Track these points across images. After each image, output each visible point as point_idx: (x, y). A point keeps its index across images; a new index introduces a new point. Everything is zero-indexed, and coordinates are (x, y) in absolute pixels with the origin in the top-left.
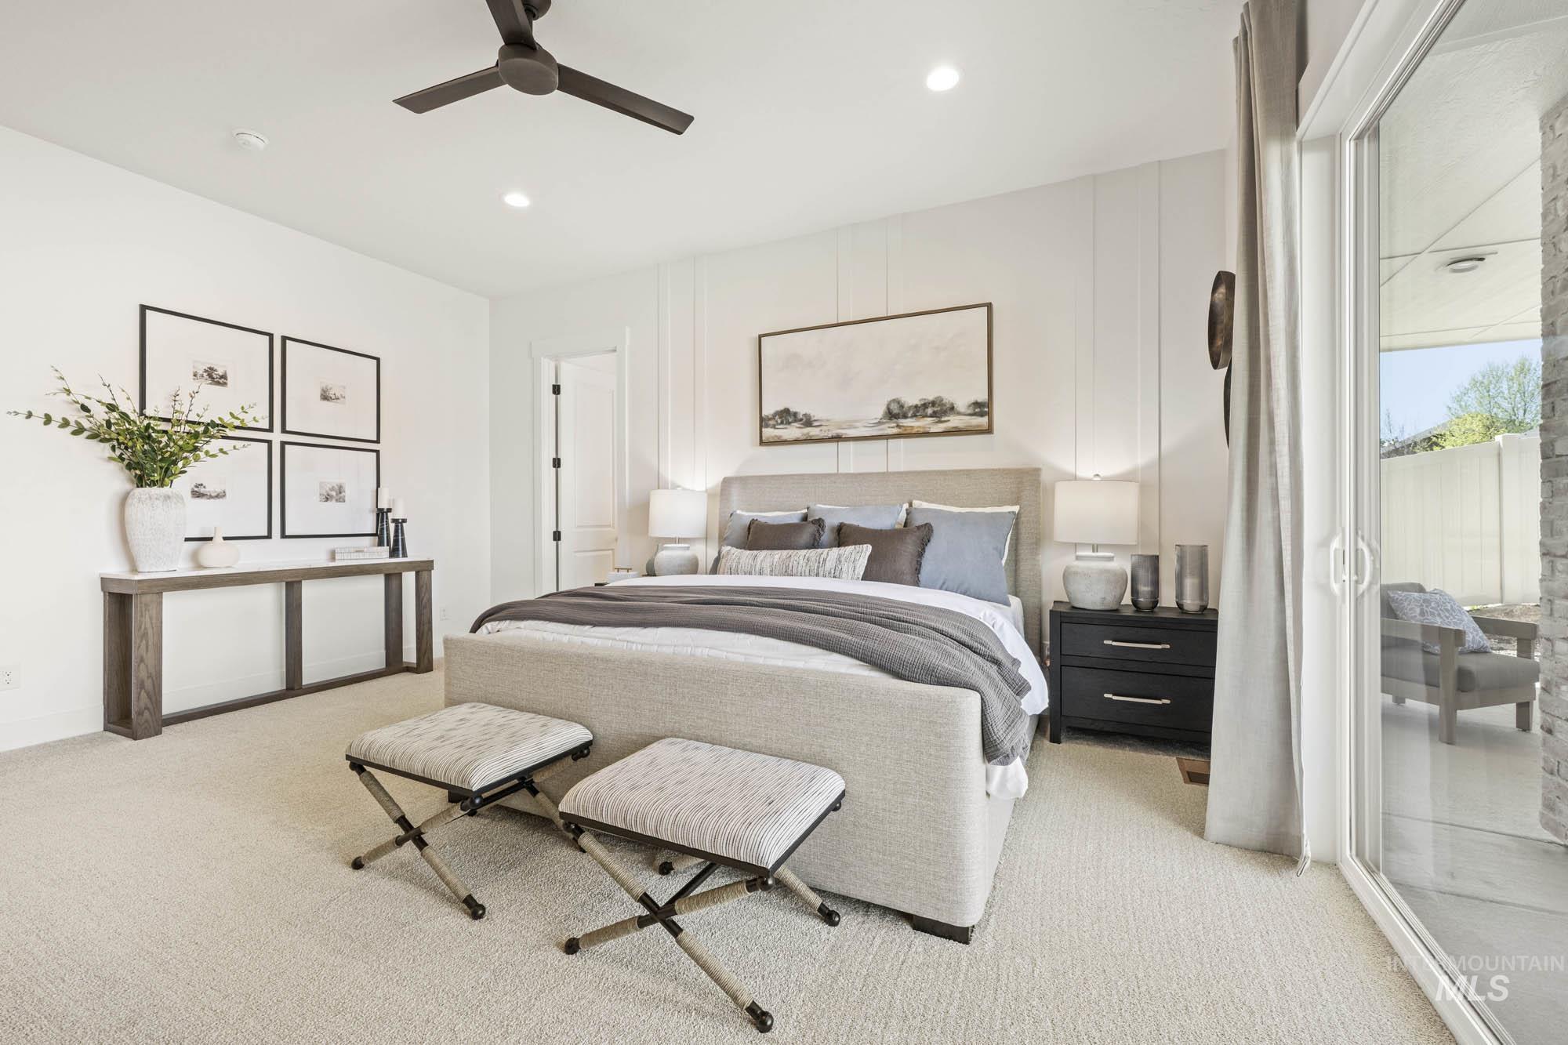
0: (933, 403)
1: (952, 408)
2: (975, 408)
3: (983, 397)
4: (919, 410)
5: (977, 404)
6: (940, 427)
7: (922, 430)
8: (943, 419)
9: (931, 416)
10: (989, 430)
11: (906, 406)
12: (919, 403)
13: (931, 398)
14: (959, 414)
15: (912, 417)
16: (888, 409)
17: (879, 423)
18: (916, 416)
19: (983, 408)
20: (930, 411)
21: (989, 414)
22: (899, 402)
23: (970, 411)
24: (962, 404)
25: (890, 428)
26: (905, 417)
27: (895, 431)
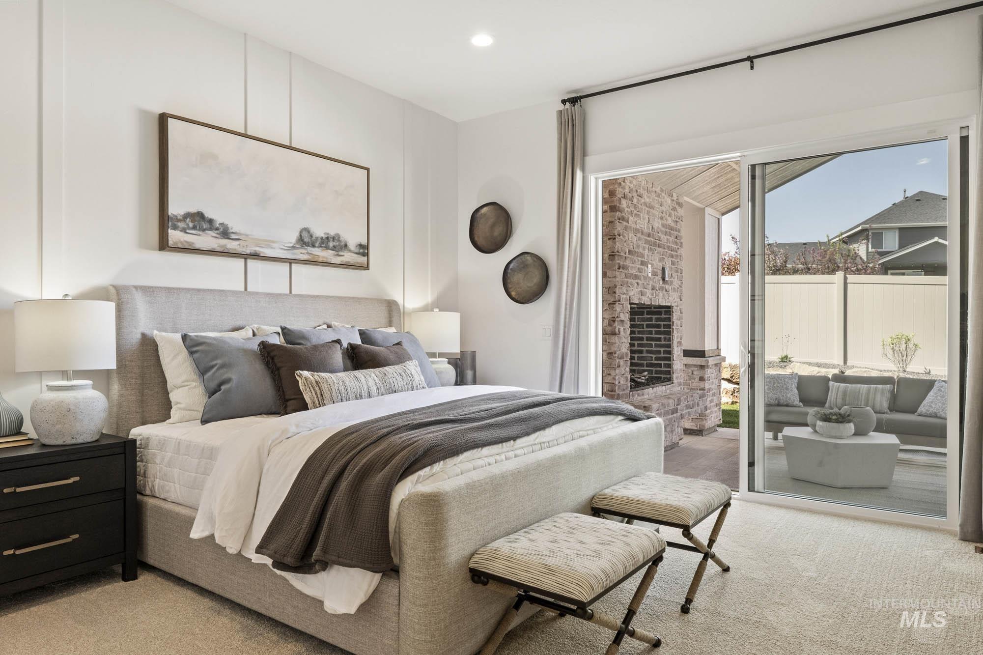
0: (334, 239)
1: (346, 245)
2: (360, 249)
3: (365, 242)
4: (325, 242)
5: (361, 246)
6: (338, 260)
7: (325, 260)
8: (341, 253)
9: (332, 250)
10: (367, 268)
11: (314, 236)
12: (324, 236)
13: (332, 233)
14: (350, 251)
15: (318, 247)
16: (301, 236)
17: (293, 248)
18: (321, 247)
19: (364, 250)
20: (331, 244)
21: (366, 255)
22: (309, 232)
23: (357, 251)
24: (352, 245)
25: (301, 254)
26: (314, 246)
27: (305, 257)
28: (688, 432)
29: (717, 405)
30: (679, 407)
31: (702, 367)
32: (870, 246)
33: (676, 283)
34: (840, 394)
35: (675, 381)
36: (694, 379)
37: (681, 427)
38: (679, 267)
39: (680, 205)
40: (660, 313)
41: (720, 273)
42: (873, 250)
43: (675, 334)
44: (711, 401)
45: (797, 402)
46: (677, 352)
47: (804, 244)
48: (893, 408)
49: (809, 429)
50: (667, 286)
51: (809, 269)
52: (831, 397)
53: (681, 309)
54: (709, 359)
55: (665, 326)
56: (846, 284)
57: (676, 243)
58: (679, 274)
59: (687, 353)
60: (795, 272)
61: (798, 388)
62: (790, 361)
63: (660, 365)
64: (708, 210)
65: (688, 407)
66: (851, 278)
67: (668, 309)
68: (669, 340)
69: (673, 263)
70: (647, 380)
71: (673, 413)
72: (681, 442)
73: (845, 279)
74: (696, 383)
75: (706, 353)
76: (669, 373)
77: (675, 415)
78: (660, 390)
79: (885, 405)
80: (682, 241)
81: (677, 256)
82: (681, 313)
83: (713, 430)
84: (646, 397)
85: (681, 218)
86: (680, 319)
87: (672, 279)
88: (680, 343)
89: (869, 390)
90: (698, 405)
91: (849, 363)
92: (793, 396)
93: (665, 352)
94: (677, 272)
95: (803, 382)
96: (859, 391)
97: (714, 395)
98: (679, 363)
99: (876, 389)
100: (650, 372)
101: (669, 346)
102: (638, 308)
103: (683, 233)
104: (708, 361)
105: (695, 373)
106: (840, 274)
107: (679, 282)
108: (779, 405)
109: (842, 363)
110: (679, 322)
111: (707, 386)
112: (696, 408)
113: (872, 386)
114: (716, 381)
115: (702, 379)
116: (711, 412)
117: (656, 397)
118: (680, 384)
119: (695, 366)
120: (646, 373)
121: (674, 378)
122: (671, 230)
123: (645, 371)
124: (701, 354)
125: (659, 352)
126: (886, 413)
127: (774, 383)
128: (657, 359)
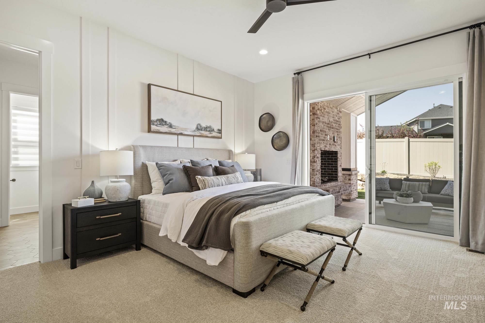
0: (209, 127)
1: (213, 130)
2: (218, 131)
3: (220, 128)
4: (206, 129)
5: (219, 130)
6: (210, 135)
7: (206, 135)
8: (212, 133)
9: (208, 131)
10: (221, 138)
11: (202, 127)
12: (206, 127)
13: (208, 126)
14: (215, 132)
15: (203, 130)
16: (197, 127)
17: (195, 131)
18: (204, 130)
19: (220, 131)
20: (208, 129)
21: (221, 133)
22: (200, 125)
23: (217, 132)
24: (216, 130)
25: (197, 133)
26: (202, 130)
27: (199, 134)
28: (344, 200)
29: (356, 190)
30: (340, 190)
31: (350, 175)
32: (419, 127)
33: (339, 142)
34: (407, 186)
35: (339, 180)
36: (347, 180)
37: (341, 198)
38: (340, 136)
39: (340, 112)
40: (333, 154)
41: (357, 138)
42: (420, 128)
43: (339, 162)
44: (353, 188)
45: (389, 189)
46: (340, 169)
47: (391, 126)
48: (429, 192)
49: (394, 200)
50: (335, 144)
51: (393, 136)
52: (403, 187)
53: (341, 152)
54: (352, 172)
55: (335, 159)
56: (409, 142)
57: (339, 127)
58: (340, 139)
59: (344, 170)
60: (388, 137)
61: (389, 183)
62: (386, 173)
63: (333, 174)
64: (352, 114)
65: (344, 190)
66: (411, 140)
67: (336, 153)
68: (336, 164)
69: (338, 135)
70: (328, 180)
71: (338, 193)
72: (341, 204)
73: (409, 140)
74: (347, 181)
75: (351, 169)
76: (336, 177)
77: (339, 194)
78: (333, 184)
79: (426, 191)
80: (341, 126)
81: (339, 132)
82: (341, 154)
83: (354, 199)
84: (327, 186)
85: (341, 117)
86: (341, 156)
87: (337, 141)
88: (341, 166)
89: (419, 184)
90: (348, 189)
91: (411, 173)
92: (387, 186)
93: (335, 169)
94: (339, 138)
95: (391, 181)
96: (415, 185)
97: (354, 186)
98: (340, 173)
99: (422, 184)
100: (329, 177)
101: (337, 167)
102: (324, 152)
103: (342, 123)
104: (352, 173)
105: (347, 177)
106: (406, 138)
107: (340, 142)
108: (381, 190)
109: (407, 174)
110: (340, 158)
111: (352, 182)
112: (347, 191)
114: (355, 181)
115: (350, 180)
116: (354, 193)
117: (331, 186)
118: (341, 182)
119: (347, 174)
120: (327, 177)
121: (339, 179)
122: (336, 122)
123: (327, 176)
124: (349, 170)
125: (332, 169)
126: (427, 194)
127: (379, 181)
128: (331, 172)
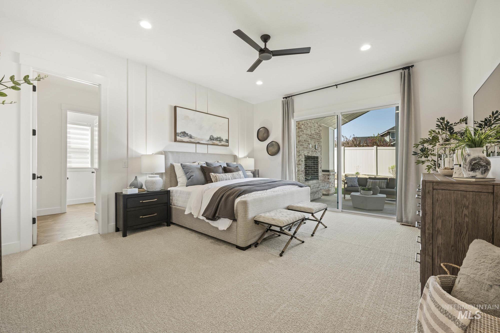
0: (219, 138)
1: (222, 140)
3: (227, 139)
4: (217, 139)
5: (226, 140)
6: (220, 144)
7: (217, 144)
8: (221, 142)
9: (219, 141)
10: (228, 146)
11: (214, 137)
12: (217, 137)
13: (219, 136)
14: (224, 141)
16: (210, 137)
17: (208, 141)
19: (227, 141)
20: (218, 140)
21: (228, 142)
22: (212, 136)
23: (225, 141)
24: (224, 140)
25: (210, 142)
26: (214, 140)
27: (212, 143)
28: (324, 195)
29: (333, 187)
30: (320, 186)
31: (328, 175)
32: (391, 137)
33: (319, 150)
34: (371, 183)
35: (319, 179)
36: (326, 179)
37: (322, 193)
38: (321, 145)
39: (321, 126)
40: (314, 159)
42: (392, 139)
43: (319, 165)
44: (332, 186)
45: (358, 185)
46: (320, 170)
47: (369, 137)
48: (387, 187)
49: (359, 193)
50: (316, 151)
51: (368, 145)
52: (368, 184)
53: (321, 158)
54: (331, 173)
55: (316, 163)
56: (377, 150)
57: (319, 138)
58: (321, 147)
59: (323, 171)
60: (363, 146)
61: (358, 181)
62: (359, 174)
63: (315, 174)
64: (330, 128)
65: (323, 186)
67: (317, 158)
68: (318, 167)
69: (318, 144)
70: (311, 179)
71: (318, 188)
72: (321, 198)
73: (377, 148)
74: (327, 180)
75: (330, 171)
76: (317, 176)
77: (318, 189)
78: (315, 181)
79: (385, 186)
80: (321, 137)
81: (320, 142)
82: (321, 159)
83: (332, 194)
84: (310, 183)
85: (321, 130)
86: (321, 160)
87: (318, 149)
88: (321, 168)
89: (380, 182)
90: (326, 186)
91: (378, 174)
92: (356, 183)
93: (316, 170)
94: (320, 146)
95: (360, 180)
96: (377, 182)
97: (332, 184)
98: (320, 174)
99: (382, 181)
100: (312, 176)
101: (318, 169)
102: (308, 157)
103: (321, 135)
104: (330, 173)
105: (326, 177)
106: (375, 147)
107: (321, 149)
108: (352, 186)
109: (376, 175)
110: (321, 161)
111: (330, 181)
112: (325, 187)
113: (381, 180)
114: (333, 180)
115: (328, 179)
116: (332, 189)
117: (313, 184)
118: (321, 180)
119: (327, 175)
120: (310, 177)
121: (319, 178)
122: (318, 134)
123: (310, 176)
124: (328, 171)
125: (314, 170)
126: (385, 189)
127: (350, 180)
128: (314, 172)
